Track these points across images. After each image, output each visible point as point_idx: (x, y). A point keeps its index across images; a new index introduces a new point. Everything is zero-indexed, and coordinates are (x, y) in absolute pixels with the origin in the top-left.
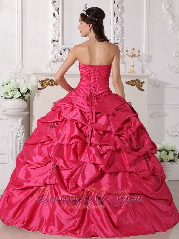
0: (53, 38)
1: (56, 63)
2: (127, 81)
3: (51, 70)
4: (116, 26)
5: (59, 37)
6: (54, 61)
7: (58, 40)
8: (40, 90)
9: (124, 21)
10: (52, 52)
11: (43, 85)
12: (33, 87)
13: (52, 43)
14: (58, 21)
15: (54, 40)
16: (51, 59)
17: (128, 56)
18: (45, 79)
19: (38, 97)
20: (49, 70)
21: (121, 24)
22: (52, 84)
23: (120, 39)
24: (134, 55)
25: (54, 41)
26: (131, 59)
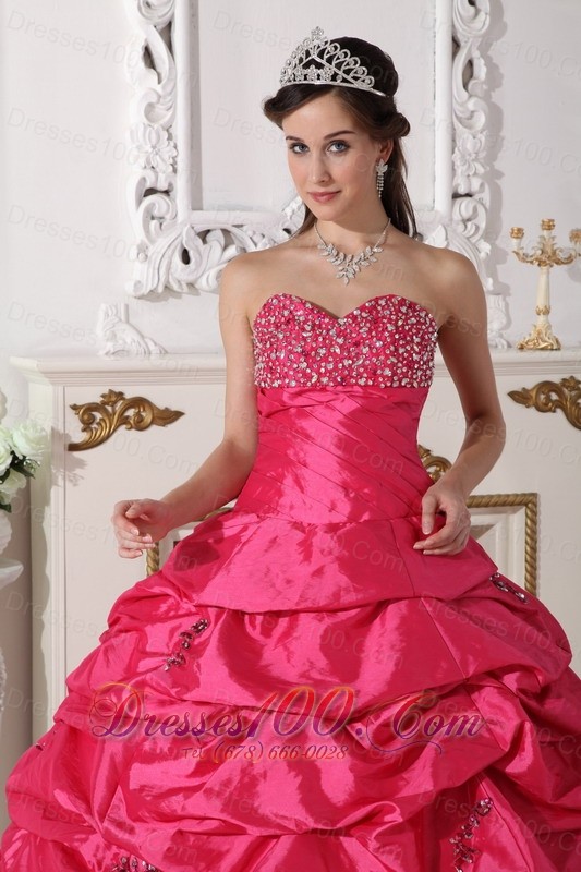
0: (144, 179)
1: (163, 302)
2: (517, 388)
3: (137, 338)
4: (463, 104)
5: (175, 171)
6: (152, 296)
7: (170, 185)
8: (77, 454)
9: (501, 76)
10: (142, 249)
11: (94, 426)
12: (38, 443)
13: (139, 202)
14: (169, 89)
15: (148, 185)
16: (138, 284)
17: (525, 258)
18: (103, 396)
19: (69, 485)
20: (129, 341)
21: (487, 97)
22: (140, 419)
23: (481, 170)
24: (554, 253)
25: (151, 191)
26: (539, 275)
